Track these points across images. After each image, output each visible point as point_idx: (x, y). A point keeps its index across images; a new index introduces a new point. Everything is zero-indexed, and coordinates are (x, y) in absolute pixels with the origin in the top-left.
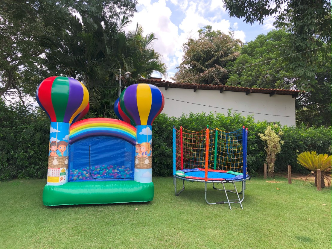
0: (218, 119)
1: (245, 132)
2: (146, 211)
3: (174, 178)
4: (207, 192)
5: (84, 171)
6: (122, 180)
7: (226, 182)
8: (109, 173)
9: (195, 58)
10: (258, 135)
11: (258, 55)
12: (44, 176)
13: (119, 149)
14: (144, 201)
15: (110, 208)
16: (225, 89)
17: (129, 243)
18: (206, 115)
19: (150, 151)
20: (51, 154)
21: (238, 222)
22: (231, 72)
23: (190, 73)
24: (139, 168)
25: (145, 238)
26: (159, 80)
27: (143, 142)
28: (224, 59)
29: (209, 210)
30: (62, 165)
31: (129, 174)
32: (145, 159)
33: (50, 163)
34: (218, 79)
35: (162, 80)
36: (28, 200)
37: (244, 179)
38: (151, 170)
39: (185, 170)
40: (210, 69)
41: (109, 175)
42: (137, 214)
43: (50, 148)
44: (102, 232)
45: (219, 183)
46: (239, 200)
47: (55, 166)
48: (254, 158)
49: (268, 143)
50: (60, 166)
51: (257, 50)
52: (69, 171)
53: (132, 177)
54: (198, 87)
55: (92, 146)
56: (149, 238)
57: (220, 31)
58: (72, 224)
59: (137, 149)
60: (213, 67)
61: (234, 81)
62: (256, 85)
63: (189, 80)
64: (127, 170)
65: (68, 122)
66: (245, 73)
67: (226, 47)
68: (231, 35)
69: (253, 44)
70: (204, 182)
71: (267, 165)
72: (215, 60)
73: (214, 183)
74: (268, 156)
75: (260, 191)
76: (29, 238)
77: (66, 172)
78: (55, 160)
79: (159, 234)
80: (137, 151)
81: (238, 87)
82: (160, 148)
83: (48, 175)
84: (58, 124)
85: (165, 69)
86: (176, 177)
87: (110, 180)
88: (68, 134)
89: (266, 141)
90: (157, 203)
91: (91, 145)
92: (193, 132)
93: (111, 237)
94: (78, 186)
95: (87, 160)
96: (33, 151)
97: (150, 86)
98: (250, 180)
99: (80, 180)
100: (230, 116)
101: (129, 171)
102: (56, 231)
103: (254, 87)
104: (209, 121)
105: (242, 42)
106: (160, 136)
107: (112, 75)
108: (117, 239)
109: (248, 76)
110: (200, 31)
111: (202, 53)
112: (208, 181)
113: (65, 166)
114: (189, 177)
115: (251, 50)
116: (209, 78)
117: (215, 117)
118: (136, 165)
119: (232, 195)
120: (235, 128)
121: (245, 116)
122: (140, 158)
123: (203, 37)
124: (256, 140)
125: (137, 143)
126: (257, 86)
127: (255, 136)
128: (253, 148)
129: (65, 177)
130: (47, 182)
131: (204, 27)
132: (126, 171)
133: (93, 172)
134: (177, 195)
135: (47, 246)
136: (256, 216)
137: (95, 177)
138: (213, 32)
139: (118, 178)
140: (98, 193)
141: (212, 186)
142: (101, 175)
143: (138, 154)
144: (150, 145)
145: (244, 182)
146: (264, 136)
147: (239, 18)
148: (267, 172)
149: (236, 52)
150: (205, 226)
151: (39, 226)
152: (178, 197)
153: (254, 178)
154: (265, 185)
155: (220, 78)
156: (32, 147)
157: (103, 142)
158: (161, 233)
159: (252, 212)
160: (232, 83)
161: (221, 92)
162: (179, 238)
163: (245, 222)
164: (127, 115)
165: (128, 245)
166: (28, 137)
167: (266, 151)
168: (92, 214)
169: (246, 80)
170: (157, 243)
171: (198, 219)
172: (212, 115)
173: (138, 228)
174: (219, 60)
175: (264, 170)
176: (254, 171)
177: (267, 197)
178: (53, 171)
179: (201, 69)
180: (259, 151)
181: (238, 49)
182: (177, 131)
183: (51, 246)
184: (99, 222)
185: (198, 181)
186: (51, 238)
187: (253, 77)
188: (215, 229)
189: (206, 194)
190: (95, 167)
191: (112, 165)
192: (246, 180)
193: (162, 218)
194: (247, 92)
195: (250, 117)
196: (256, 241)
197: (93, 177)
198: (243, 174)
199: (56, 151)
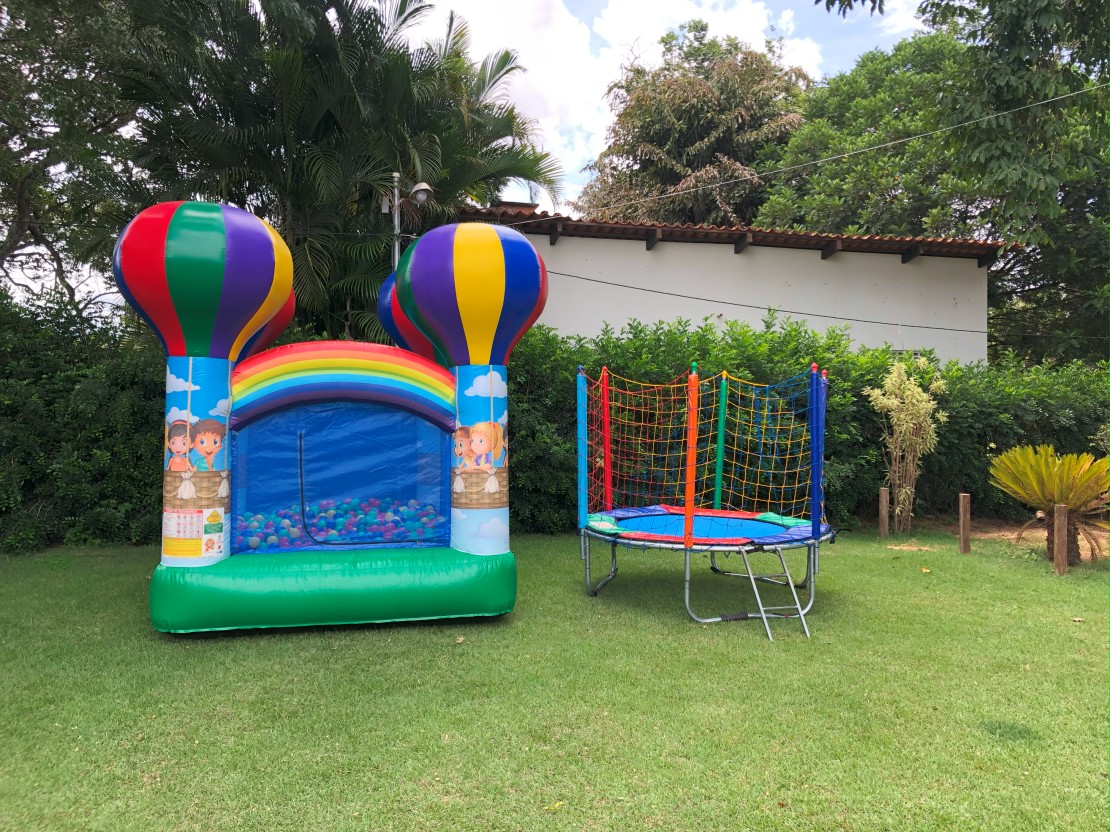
0: (729, 340)
1: (818, 383)
2: (493, 647)
3: (582, 538)
4: (692, 581)
5: (284, 517)
6: (411, 548)
7: (756, 550)
8: (366, 524)
9: (648, 134)
10: (865, 393)
11: (861, 123)
12: (152, 535)
13: (397, 444)
14: (486, 615)
15: (372, 637)
16: (751, 240)
17: (436, 749)
18: (691, 329)
19: (501, 450)
20: (173, 464)
21: (795, 678)
22: (773, 182)
24: (467, 506)
25: (488, 735)
26: (526, 212)
27: (479, 420)
28: (751, 136)
29: (700, 642)
30: (208, 499)
31: (434, 527)
33: (170, 492)
34: (729, 204)
35: (538, 211)
36: (102, 615)
37: (815, 539)
38: (505, 512)
39: (620, 513)
40: (703, 172)
41: (366, 531)
42: (463, 654)
43: (167, 444)
44: (347, 715)
45: (729, 552)
46: (798, 606)
47: (185, 503)
48: (846, 469)
49: (896, 420)
50: (205, 503)
51: (856, 107)
52: (233, 520)
53: (444, 536)
54: (659, 234)
55: (307, 435)
56: (504, 734)
57: (735, 38)
58: (251, 692)
59: (460, 444)
60: (711, 163)
61: (781, 210)
62: (858, 223)
64: (427, 515)
65: (226, 357)
66: (818, 184)
67: (755, 94)
68: (774, 53)
69: (845, 85)
70: (682, 549)
71: (890, 493)
72: (718, 140)
73: (713, 553)
74: (893, 463)
75: (868, 577)
76: (110, 737)
77: (223, 521)
78: (187, 482)
79: (536, 721)
80: (458, 450)
81: (794, 233)
82: (534, 440)
83: (165, 532)
84: (191, 363)
86: (589, 536)
87: (372, 546)
88: (226, 397)
89: (887, 414)
90: (525, 619)
91: (303, 432)
92: (646, 388)
93: (378, 733)
94: (267, 568)
95: (293, 481)
96: (109, 455)
97: (497, 231)
98: (832, 541)
99: (272, 546)
100: (772, 330)
101: (431, 517)
102: (199, 714)
103: (851, 231)
104: (695, 349)
105: (811, 77)
106: (535, 400)
107: (368, 195)
108: (397, 737)
109: (830, 195)
110: (667, 41)
111: (673, 118)
112: (695, 547)
113: (221, 502)
114: (632, 534)
115: (840, 104)
116: (696, 200)
117: (720, 335)
118: (455, 496)
119: (775, 591)
120: (785, 372)
121: (818, 330)
122: (471, 474)
123: (676, 61)
124: (853, 412)
125: (458, 425)
126: (859, 228)
127: (854, 396)
128: (845, 436)
129: (221, 540)
130: (163, 556)
131: (682, 27)
132: (423, 516)
133: (315, 521)
134: (594, 594)
135: (169, 760)
136: (852, 660)
137: (319, 538)
138: (713, 44)
139: (399, 540)
140: (331, 590)
141: (708, 564)
142: (341, 530)
143: (461, 460)
144: (501, 431)
145: (815, 548)
146: (883, 395)
148: (891, 517)
149: (788, 111)
150: (685, 691)
151: (143, 699)
152: (594, 600)
153: (847, 537)
154: (883, 559)
155: (734, 203)
156: (107, 440)
157: (344, 422)
158: (541, 716)
159: (840, 647)
160: (775, 218)
161: (737, 251)
162: (600, 733)
163: (817, 680)
164: (421, 331)
165: (436, 755)
166: (89, 408)
167: (886, 447)
168: (314, 659)
169: (823, 208)
170: (530, 749)
171: (662, 670)
172: (707, 329)
173: (467, 703)
174: (732, 140)
175: (881, 508)
176: (845, 514)
177: (890, 597)
178: (182, 520)
179: (672, 169)
180: (864, 446)
181: (794, 100)
182: (590, 384)
183: (183, 761)
184: (337, 685)
185: (660, 548)
186: (182, 737)
187: (846, 196)
188: (720, 703)
189: (690, 589)
190: (320, 506)
191: (377, 498)
192: (820, 543)
193: (543, 668)
194: (827, 249)
195: (837, 335)
196: (851, 740)
197: (315, 538)
198: (809, 523)
199: (188, 455)
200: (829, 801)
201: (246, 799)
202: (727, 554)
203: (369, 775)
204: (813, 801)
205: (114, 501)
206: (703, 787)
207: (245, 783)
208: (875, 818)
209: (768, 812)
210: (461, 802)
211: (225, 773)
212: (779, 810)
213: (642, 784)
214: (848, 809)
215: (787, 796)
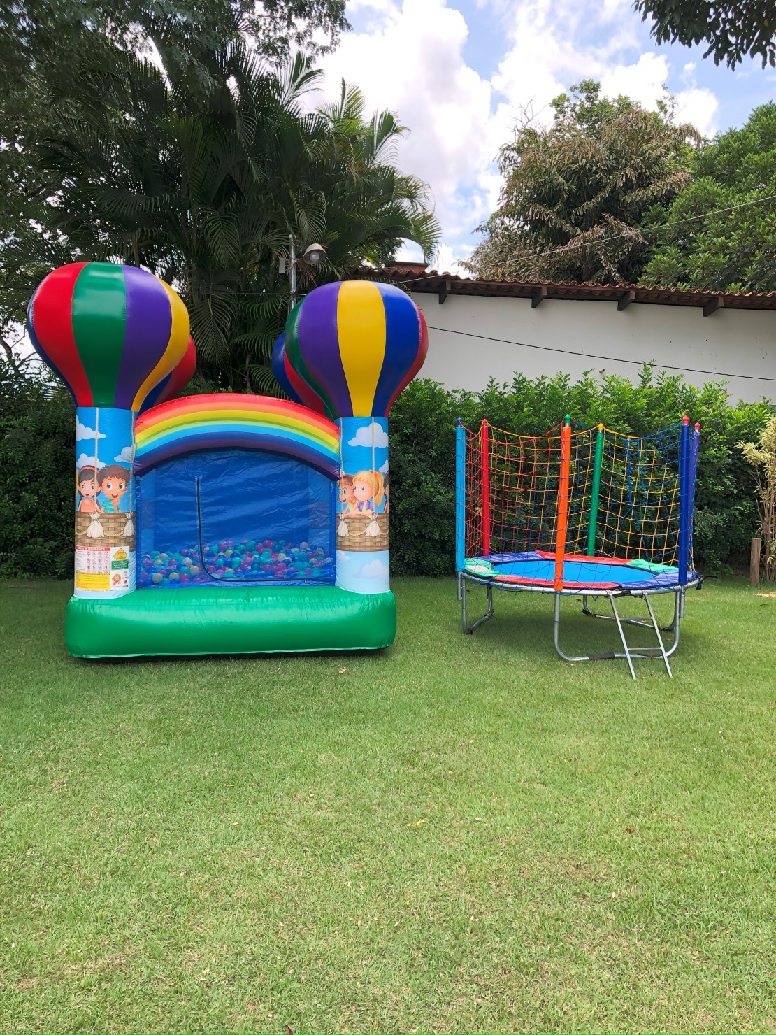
0: (608, 395)
1: (689, 435)
2: (372, 678)
3: (459, 580)
4: (560, 622)
5: (186, 556)
6: (299, 585)
7: (623, 594)
8: (260, 563)
9: (539, 195)
10: (738, 447)
11: (752, 179)
12: (68, 573)
13: (286, 491)
14: (367, 648)
15: (263, 665)
16: (634, 298)
17: (313, 769)
18: (571, 384)
19: (382, 497)
20: (84, 506)
21: (654, 714)
22: (659, 243)
23: (525, 245)
24: (350, 549)
25: (361, 757)
26: (417, 271)
27: (362, 469)
28: (638, 195)
29: (566, 679)
30: (115, 538)
31: (320, 567)
32: (368, 521)
33: (80, 531)
34: (614, 263)
35: (428, 271)
36: (26, 640)
37: (681, 585)
38: (386, 554)
39: (496, 558)
40: (590, 232)
41: (259, 569)
42: (344, 683)
43: (77, 487)
44: (235, 735)
45: (598, 595)
46: (662, 648)
47: (94, 541)
48: (718, 519)
49: (770, 473)
50: (112, 541)
51: (747, 162)
52: (138, 557)
53: (329, 575)
54: (544, 292)
55: (204, 480)
56: (375, 757)
57: (626, 98)
58: (151, 712)
59: (344, 492)
60: (599, 224)
61: (666, 269)
62: (742, 280)
63: (521, 268)
64: (316, 556)
65: (130, 408)
66: (704, 242)
67: (643, 154)
68: (666, 112)
69: (735, 142)
70: (551, 593)
71: (762, 543)
72: (606, 200)
73: (585, 596)
74: (767, 514)
75: (734, 622)
76: (26, 747)
77: (128, 558)
78: (95, 522)
79: (406, 746)
80: (342, 497)
81: (677, 291)
82: (419, 489)
83: (77, 567)
84: (97, 413)
85: (432, 232)
86: (466, 579)
87: (264, 583)
88: (130, 445)
89: (761, 467)
90: (405, 653)
91: (201, 478)
92: (523, 439)
93: (262, 752)
94: (168, 602)
95: (192, 523)
96: (36, 497)
97: (380, 289)
98: (699, 587)
99: (173, 582)
100: (649, 385)
101: (320, 558)
102: (104, 730)
103: (734, 289)
104: (576, 403)
105: (702, 134)
106: (421, 451)
107: (267, 258)
108: (279, 756)
109: (714, 254)
110: (558, 103)
111: (561, 179)
112: (564, 591)
113: (126, 541)
114: (506, 577)
115: (729, 161)
116: (584, 260)
117: (600, 390)
118: (339, 539)
119: (639, 632)
120: (662, 426)
121: (695, 384)
122: (353, 519)
123: (567, 122)
124: (729, 464)
125: (342, 473)
126: (743, 286)
127: (729, 449)
128: (719, 487)
129: (127, 575)
130: (76, 588)
131: (573, 89)
132: (313, 557)
133: (214, 559)
134: (470, 632)
135: (76, 769)
136: (710, 700)
137: (216, 576)
138: (605, 105)
139: (287, 577)
140: (225, 622)
141: (581, 607)
142: (237, 568)
143: (345, 506)
144: (382, 479)
145: (681, 593)
146: (756, 448)
147: (690, 45)
148: (762, 566)
149: (677, 171)
150: (547, 723)
151: (56, 714)
152: (469, 638)
153: (719, 584)
154: (751, 606)
155: (619, 262)
156: (33, 484)
157: (238, 469)
158: (411, 742)
159: (700, 687)
160: (659, 277)
161: (620, 309)
162: (465, 759)
163: (674, 717)
164: (308, 385)
165: (312, 774)
166: (16, 455)
167: (760, 499)
168: (209, 685)
169: (707, 266)
170: (398, 772)
171: (527, 703)
172: (589, 384)
173: (345, 728)
174: (618, 200)
175: (752, 557)
176: (718, 562)
177: (754, 641)
178: (91, 557)
179: (561, 229)
180: (739, 498)
181: (682, 159)
182: (468, 435)
183: (87, 771)
184: (229, 707)
185: (531, 591)
186: (88, 749)
187: (730, 254)
188: (579, 736)
189: (559, 629)
190: (219, 546)
191: (272, 539)
192: (686, 589)
193: (417, 698)
194: (709, 306)
195: (715, 390)
196: (702, 773)
197: (213, 575)
198: (676, 570)
199: (96, 497)
200: (676, 830)
201: (140, 805)
202: (596, 597)
203: (250, 790)
204: (660, 829)
205: (41, 540)
206: (556, 811)
207: (140, 792)
208: (718, 846)
209: (615, 837)
210: (332, 816)
211: (123, 783)
212: (627, 836)
213: (500, 807)
214: (693, 837)
215: (635, 822)
